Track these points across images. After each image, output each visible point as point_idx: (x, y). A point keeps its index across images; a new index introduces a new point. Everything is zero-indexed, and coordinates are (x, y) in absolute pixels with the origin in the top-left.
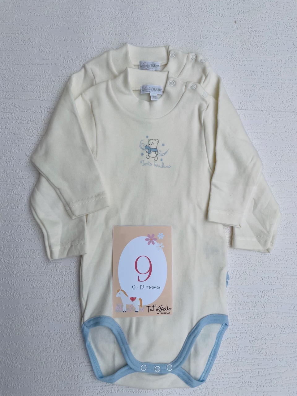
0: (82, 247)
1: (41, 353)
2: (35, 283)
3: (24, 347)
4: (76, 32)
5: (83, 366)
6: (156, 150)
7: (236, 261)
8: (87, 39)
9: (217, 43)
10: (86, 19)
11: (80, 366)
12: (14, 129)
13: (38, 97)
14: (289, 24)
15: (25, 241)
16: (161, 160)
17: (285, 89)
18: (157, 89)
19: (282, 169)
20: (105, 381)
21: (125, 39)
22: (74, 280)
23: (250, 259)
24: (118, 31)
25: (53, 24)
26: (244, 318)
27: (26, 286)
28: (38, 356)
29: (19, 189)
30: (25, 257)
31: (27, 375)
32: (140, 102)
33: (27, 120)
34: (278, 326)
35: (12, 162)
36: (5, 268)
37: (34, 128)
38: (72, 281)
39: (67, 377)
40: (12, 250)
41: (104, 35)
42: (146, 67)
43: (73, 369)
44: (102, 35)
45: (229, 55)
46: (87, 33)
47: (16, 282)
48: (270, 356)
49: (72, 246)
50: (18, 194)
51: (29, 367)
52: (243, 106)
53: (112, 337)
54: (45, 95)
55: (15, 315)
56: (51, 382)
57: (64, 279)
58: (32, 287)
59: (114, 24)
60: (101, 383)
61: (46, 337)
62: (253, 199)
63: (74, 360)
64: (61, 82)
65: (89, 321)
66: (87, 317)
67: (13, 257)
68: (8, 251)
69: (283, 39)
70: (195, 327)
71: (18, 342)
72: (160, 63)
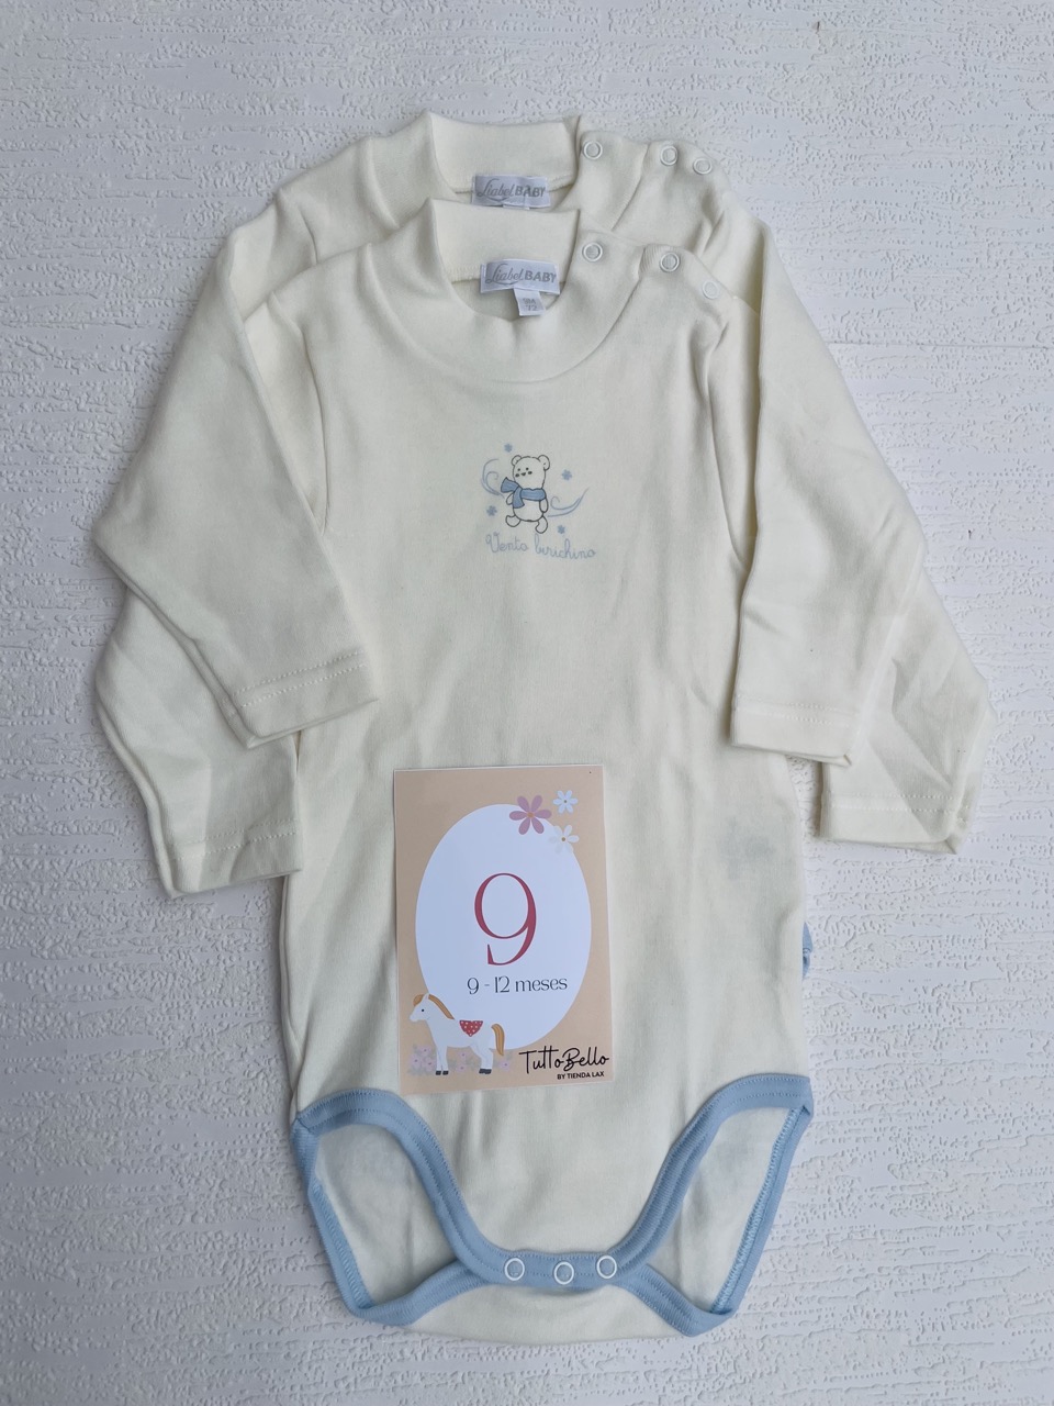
0: (285, 847)
1: (150, 1228)
2: (121, 979)
3: (88, 1204)
4: (244, 76)
5: (298, 1269)
6: (541, 495)
7: (834, 887)
8: (284, 102)
9: (751, 104)
10: (279, 28)
11: (290, 1267)
12: (29, 431)
13: (111, 314)
14: (1009, 30)
15: (81, 830)
16: (561, 530)
17: (1001, 263)
18: (539, 274)
19: (994, 553)
20: (377, 1320)
21: (419, 95)
22: (258, 964)
23: (887, 878)
24: (393, 68)
25: (161, 50)
26: (869, 1087)
27: (88, 989)
28: (139, 1236)
29: (53, 647)
30: (81, 888)
31: (101, 1306)
32: (480, 324)
33: (74, 399)
34: (989, 1111)
35: (26, 551)
36: (12, 929)
37: (103, 426)
38: (252, 967)
39: (245, 1307)
40: (36, 862)
41: (343, 84)
42: (500, 197)
43: (263, 1280)
44: (336, 83)
45: (797, 145)
46: (284, 79)
47: (51, 977)
48: (963, 1218)
49: (247, 843)
50: (50, 665)
51: (108, 1277)
52: (853, 330)
53: (399, 1161)
54: (138, 308)
55: (51, 1094)
56: (187, 1328)
57: (224, 962)
58: (110, 993)
59: (380, 46)
60: (363, 1329)
61: (165, 1168)
62: (894, 660)
63: (268, 1246)
64: (195, 257)
65: (317, 1107)
66: (308, 1094)
67: (38, 889)
68: (21, 866)
69: (990, 85)
70: (695, 1122)
71: (67, 1189)
72: (550, 180)
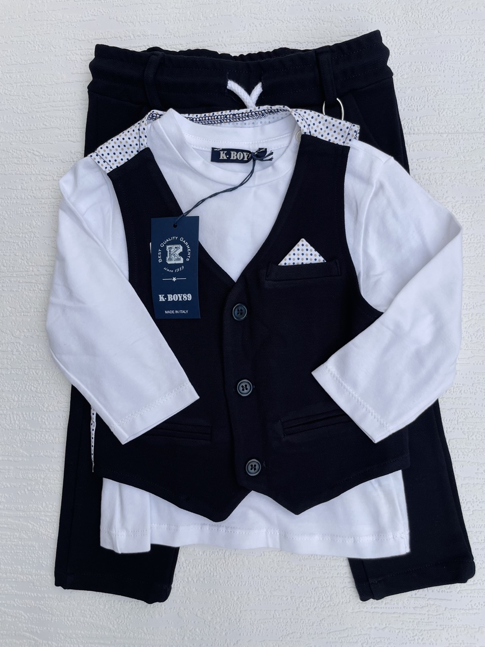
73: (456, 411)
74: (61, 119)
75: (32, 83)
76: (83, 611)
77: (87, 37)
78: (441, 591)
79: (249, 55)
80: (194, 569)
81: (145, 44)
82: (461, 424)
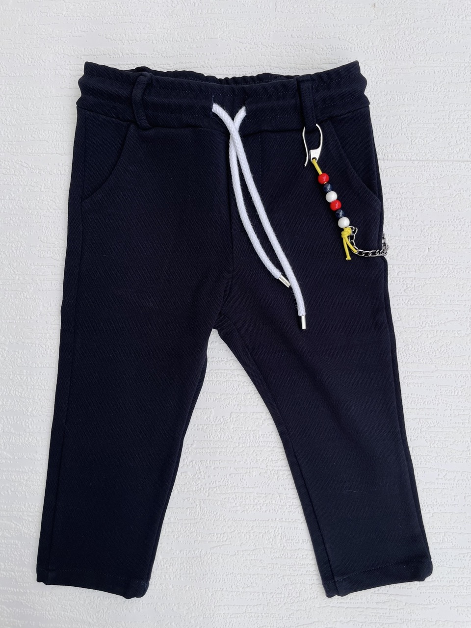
73: (420, 421)
74: (50, 132)
75: (22, 95)
76: (64, 606)
77: (76, 53)
78: (402, 587)
79: (234, 78)
80: (171, 567)
81: (134, 63)
82: (424, 433)
